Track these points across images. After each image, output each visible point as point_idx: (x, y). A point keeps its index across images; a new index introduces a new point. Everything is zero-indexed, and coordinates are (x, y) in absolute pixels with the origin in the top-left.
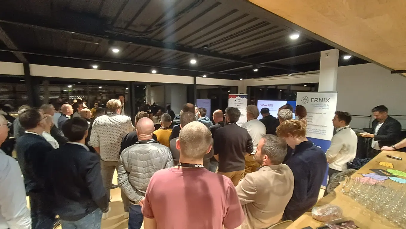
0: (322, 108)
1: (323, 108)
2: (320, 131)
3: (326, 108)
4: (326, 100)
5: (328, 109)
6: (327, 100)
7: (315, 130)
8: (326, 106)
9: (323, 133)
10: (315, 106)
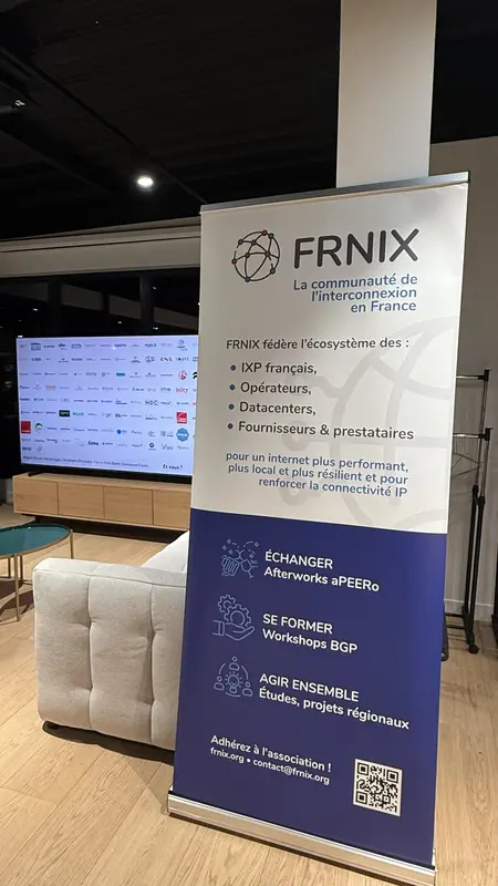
0: (367, 302)
1: (381, 300)
2: (365, 472)
3: (401, 300)
4: (392, 245)
6: (404, 245)
7: (330, 469)
8: (398, 286)
9: (391, 482)
10: (325, 291)
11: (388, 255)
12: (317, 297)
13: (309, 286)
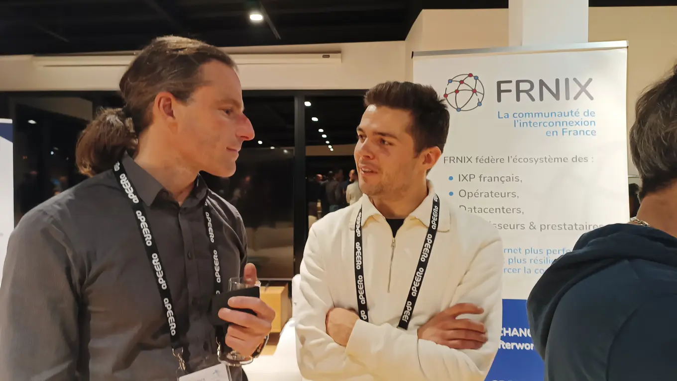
0: (559, 129)
1: (569, 128)
3: (585, 128)
4: (574, 89)
5: (593, 133)
7: (539, 257)
8: (582, 117)
10: (523, 120)
11: (572, 95)
12: (518, 124)
13: (511, 115)
